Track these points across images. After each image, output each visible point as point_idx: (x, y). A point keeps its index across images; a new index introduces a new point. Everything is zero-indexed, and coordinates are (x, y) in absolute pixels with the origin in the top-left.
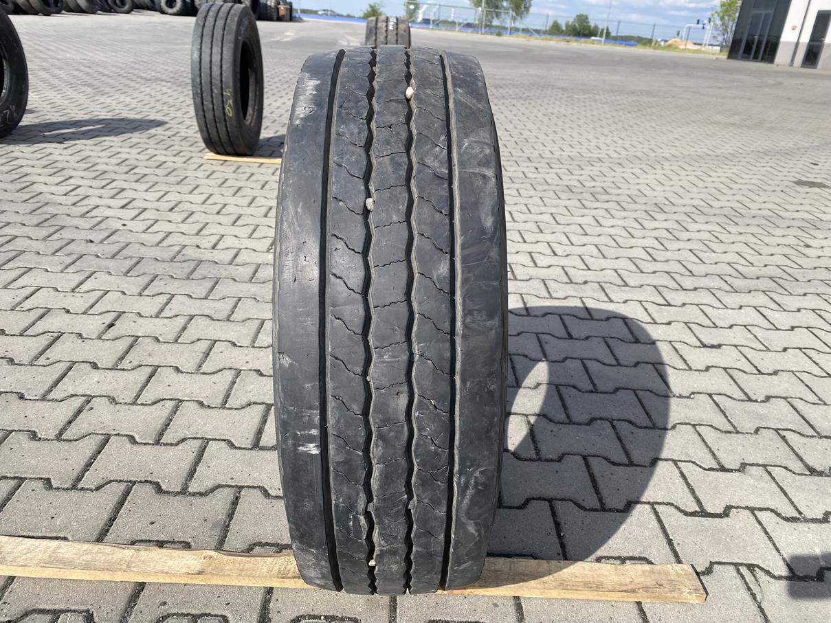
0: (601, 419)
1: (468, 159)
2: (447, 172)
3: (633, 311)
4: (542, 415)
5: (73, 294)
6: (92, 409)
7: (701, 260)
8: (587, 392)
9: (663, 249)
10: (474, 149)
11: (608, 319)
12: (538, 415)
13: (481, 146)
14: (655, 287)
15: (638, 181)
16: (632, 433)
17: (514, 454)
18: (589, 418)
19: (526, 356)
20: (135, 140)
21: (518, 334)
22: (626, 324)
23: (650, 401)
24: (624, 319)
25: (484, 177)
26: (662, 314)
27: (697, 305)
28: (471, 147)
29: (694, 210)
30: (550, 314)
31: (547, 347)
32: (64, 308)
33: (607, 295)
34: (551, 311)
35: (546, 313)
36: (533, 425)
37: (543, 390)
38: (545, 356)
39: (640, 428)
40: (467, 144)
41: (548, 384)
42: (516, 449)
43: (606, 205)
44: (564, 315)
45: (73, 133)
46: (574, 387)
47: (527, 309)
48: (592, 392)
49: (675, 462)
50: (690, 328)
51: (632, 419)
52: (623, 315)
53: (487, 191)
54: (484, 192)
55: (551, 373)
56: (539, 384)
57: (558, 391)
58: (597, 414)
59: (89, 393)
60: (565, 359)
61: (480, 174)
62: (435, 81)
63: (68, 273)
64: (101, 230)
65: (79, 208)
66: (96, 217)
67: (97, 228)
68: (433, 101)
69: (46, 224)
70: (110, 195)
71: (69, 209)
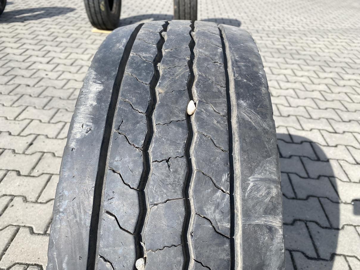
0: (300, 220)
1: (254, 206)
2: (229, 226)
3: (315, 137)
5: (14, 121)
6: (13, 206)
7: (352, 100)
8: (291, 199)
9: (330, 92)
10: (260, 190)
11: (302, 142)
13: (267, 185)
14: (327, 119)
15: (315, 46)
16: (318, 232)
18: (293, 220)
20: (59, 20)
22: (312, 146)
23: (329, 206)
24: (311, 143)
25: (271, 229)
26: (332, 140)
27: (351, 132)
28: (256, 188)
29: (346, 65)
32: (8, 132)
33: (301, 125)
39: (323, 228)
40: (252, 184)
43: (298, 62)
44: (278, 139)
45: (29, 16)
48: (293, 199)
49: (345, 256)
50: (348, 150)
51: (318, 221)
52: (310, 140)
53: (274, 248)
54: (271, 251)
59: (13, 194)
61: (266, 226)
62: (217, 91)
63: (14, 107)
64: (35, 78)
65: (26, 63)
66: (33, 69)
67: (33, 77)
68: (215, 122)
69: (8, 74)
70: (43, 55)
71: (21, 64)
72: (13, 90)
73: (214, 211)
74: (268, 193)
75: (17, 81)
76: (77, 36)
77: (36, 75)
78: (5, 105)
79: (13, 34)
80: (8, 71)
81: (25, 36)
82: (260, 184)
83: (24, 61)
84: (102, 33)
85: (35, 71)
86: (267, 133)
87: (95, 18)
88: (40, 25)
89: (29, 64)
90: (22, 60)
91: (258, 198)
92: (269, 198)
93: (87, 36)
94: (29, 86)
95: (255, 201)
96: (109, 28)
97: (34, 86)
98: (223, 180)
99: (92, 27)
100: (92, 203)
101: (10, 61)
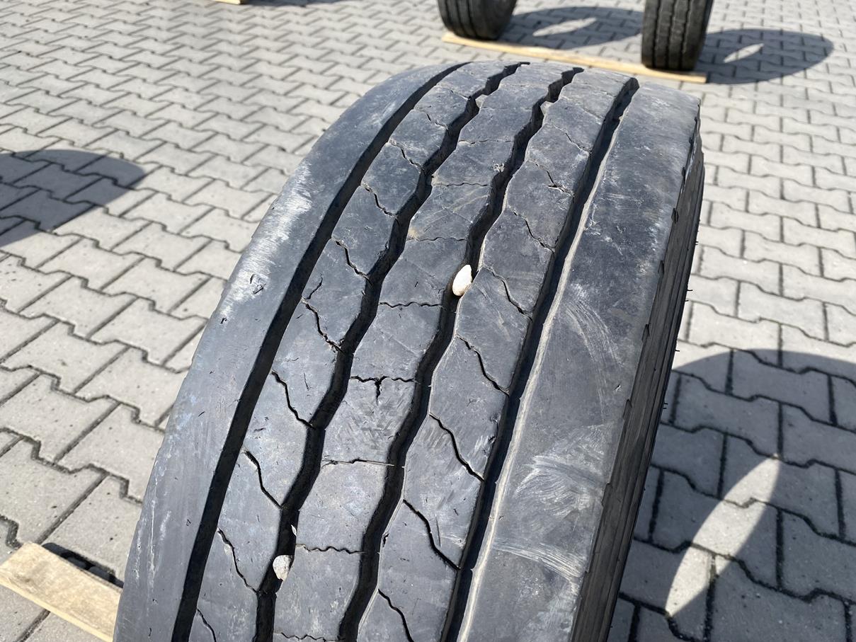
1: (525, 520)
2: (462, 545)
4: (738, 561)
5: (240, 222)
8: (825, 535)
10: (550, 490)
12: (732, 559)
13: (572, 482)
17: (671, 621)
18: (813, 589)
19: (749, 443)
21: (751, 399)
25: (551, 576)
28: (544, 484)
30: (816, 370)
31: (789, 434)
32: (225, 242)
34: (817, 366)
35: (810, 367)
36: (717, 576)
37: (756, 511)
38: (780, 448)
40: (536, 472)
41: (767, 504)
42: (677, 614)
44: (836, 376)
46: (808, 521)
47: (780, 353)
55: (780, 485)
56: (753, 501)
57: (779, 521)
58: (828, 583)
60: (811, 462)
61: (543, 567)
62: (531, 254)
63: (246, 191)
64: (299, 134)
65: (290, 100)
66: (301, 114)
67: (296, 131)
68: (500, 322)
69: (249, 120)
70: (326, 84)
71: (279, 100)
72: (252, 155)
73: (440, 506)
74: (568, 501)
75: (264, 136)
76: (408, 48)
77: (302, 129)
78: (231, 184)
79: (279, 33)
80: (253, 113)
81: (300, 38)
82: (554, 475)
83: (286, 94)
84: (464, 46)
85: (302, 118)
86: (612, 369)
87: (453, 9)
88: (337, 16)
89: (294, 102)
90: (282, 91)
91: (541, 504)
92: (566, 512)
93: (428, 50)
94: (283, 150)
95: (533, 509)
96: (483, 34)
97: (293, 152)
98: (477, 447)
99: (445, 29)
100: (228, 430)
101: (261, 90)
